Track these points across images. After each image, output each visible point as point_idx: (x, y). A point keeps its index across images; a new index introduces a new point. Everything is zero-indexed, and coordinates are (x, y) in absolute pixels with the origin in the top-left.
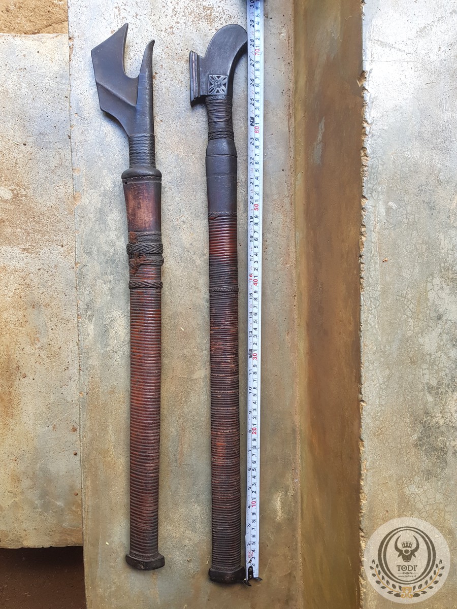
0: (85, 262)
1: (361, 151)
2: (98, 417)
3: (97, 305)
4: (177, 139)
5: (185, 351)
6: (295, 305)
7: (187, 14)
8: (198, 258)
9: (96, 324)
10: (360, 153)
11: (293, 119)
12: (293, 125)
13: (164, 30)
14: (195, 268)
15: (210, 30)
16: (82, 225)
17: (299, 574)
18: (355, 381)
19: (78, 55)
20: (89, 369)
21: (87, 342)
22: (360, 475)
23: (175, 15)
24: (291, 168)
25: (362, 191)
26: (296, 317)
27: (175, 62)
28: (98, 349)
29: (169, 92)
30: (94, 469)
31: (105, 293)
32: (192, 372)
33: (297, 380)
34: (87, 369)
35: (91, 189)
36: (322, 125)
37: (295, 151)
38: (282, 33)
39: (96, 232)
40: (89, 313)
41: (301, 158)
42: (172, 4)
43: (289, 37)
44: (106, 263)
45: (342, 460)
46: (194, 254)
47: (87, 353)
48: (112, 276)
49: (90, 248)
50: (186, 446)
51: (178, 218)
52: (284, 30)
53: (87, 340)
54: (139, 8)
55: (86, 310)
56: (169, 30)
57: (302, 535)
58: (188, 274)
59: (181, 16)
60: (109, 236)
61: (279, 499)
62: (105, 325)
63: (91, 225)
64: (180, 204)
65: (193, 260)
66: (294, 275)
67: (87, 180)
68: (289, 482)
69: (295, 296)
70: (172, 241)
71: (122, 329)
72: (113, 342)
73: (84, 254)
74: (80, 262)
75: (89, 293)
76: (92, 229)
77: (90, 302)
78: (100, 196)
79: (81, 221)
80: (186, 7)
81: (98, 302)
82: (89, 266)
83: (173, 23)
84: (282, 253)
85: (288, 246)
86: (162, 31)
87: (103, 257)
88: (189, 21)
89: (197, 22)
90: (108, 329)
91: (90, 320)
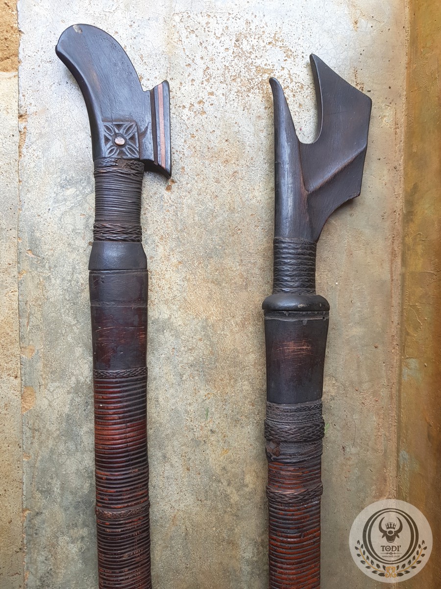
0: (39, 509)
3: (59, 580)
7: (229, 80)
8: (234, 490)
11: (399, 260)
13: (188, 106)
14: (229, 509)
16: (36, 445)
19: (34, 147)
23: (208, 80)
24: (392, 340)
27: (207, 162)
31: (73, 559)
35: (53, 381)
38: (385, 116)
39: (60, 454)
42: (203, 62)
43: (397, 124)
44: (76, 508)
46: (229, 485)
48: (85, 530)
49: (49, 483)
51: (203, 425)
54: (146, 67)
56: (197, 106)
58: (217, 519)
59: (218, 82)
63: (50, 443)
64: (207, 402)
65: (226, 496)
67: (45, 366)
70: (191, 464)
73: (38, 495)
74: (29, 507)
75: (46, 560)
76: (52, 451)
77: (47, 575)
78: (69, 393)
79: (34, 437)
80: (226, 67)
81: (60, 574)
82: (46, 513)
83: (204, 95)
84: (374, 478)
85: (385, 467)
86: (184, 107)
87: (70, 498)
88: (232, 92)
89: (245, 94)
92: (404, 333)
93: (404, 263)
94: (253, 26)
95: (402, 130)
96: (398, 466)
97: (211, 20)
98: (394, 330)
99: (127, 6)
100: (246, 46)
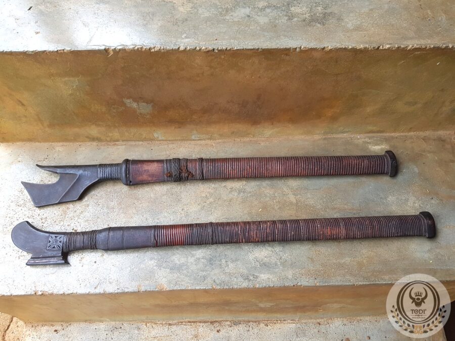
0: (212, 281)
1: (151, 51)
2: (333, 270)
3: (245, 271)
4: (123, 215)
5: (276, 208)
6: (240, 140)
8: (208, 200)
9: (260, 272)
10: (152, 52)
11: (117, 143)
12: (121, 142)
14: (216, 202)
16: (183, 283)
17: (422, 134)
18: (289, 55)
19: (50, 287)
21: (275, 279)
22: (345, 49)
23: (33, 217)
24: (150, 144)
25: (175, 50)
27: (67, 216)
28: (279, 271)
29: (88, 220)
30: (375, 273)
31: (236, 265)
32: (291, 203)
33: (290, 138)
34: (296, 279)
35: (155, 276)
36: (128, 101)
37: (138, 141)
38: (59, 150)
39: (188, 272)
40: (251, 278)
41: (144, 131)
44: (212, 264)
45: (339, 74)
46: (206, 202)
47: (283, 279)
48: (222, 260)
49: (201, 277)
50: (346, 206)
52: (57, 149)
55: (250, 280)
56: (43, 221)
57: (395, 131)
58: (220, 206)
59: (35, 213)
60: (191, 263)
61: (373, 147)
62: (260, 265)
63: (182, 276)
64: (170, 212)
65: (210, 203)
66: (220, 141)
67: (147, 280)
68: (361, 141)
69: (234, 140)
70: (196, 217)
71: (263, 253)
72: (274, 260)
73: (205, 282)
74: (211, 285)
75: (236, 278)
76: (186, 276)
77: (243, 277)
78: (160, 269)
79: (179, 284)
80: (29, 210)
81: (243, 271)
82: (214, 278)
85: (201, 144)
87: (208, 267)
90: (264, 263)
91: (257, 277)
92: (145, 140)
93: (118, 141)
94: (14, 200)
95: (65, 144)
96: (200, 140)
97: (8, 216)
98: (145, 143)
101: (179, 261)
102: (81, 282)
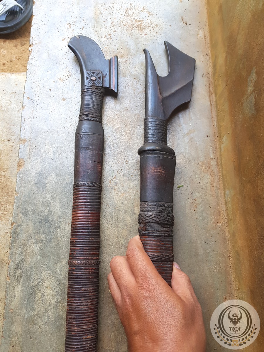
0: (20, 223)
3: (27, 266)
6: (230, 267)
7: (123, 26)
8: (128, 216)
9: (24, 286)
11: (214, 95)
12: (214, 100)
13: (104, 36)
14: (125, 227)
15: (140, 35)
16: (22, 188)
19: (35, 56)
20: (12, 336)
21: (13, 305)
23: (113, 26)
24: (215, 134)
26: (233, 279)
28: (22, 313)
31: (36, 253)
34: (9, 336)
35: (34, 156)
37: (218, 119)
38: (199, 34)
39: (34, 193)
40: (18, 274)
41: (227, 123)
42: (111, 20)
43: (205, 37)
44: (40, 222)
46: (125, 213)
47: (12, 317)
48: (44, 236)
49: (27, 209)
51: (111, 180)
52: (200, 32)
53: (13, 303)
54: (86, 24)
55: (16, 271)
56: (108, 36)
58: (118, 233)
59: (118, 27)
60: (45, 197)
62: (32, 286)
63: (30, 187)
65: (124, 219)
66: (227, 234)
67: (30, 149)
69: (230, 256)
71: (49, 291)
72: (38, 306)
73: (20, 215)
74: (15, 222)
75: (21, 253)
76: (30, 192)
77: (21, 262)
78: (41, 162)
79: (21, 184)
80: (121, 21)
81: (28, 262)
82: (24, 226)
83: (111, 32)
84: (212, 211)
85: (218, 205)
86: (102, 37)
87: (37, 217)
88: (124, 30)
89: (130, 30)
90: (34, 291)
91: (18, 281)
94: (133, 5)
95: (208, 39)
97: (114, 5)
98: (215, 129)
99: (78, 4)
100: (130, 13)
101: (49, 182)
102: (36, 83)
